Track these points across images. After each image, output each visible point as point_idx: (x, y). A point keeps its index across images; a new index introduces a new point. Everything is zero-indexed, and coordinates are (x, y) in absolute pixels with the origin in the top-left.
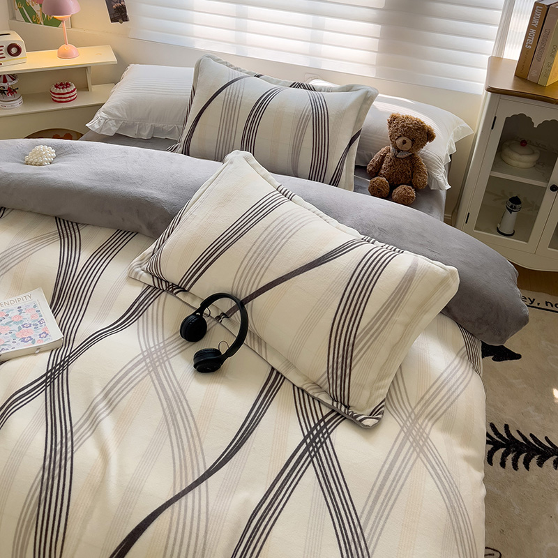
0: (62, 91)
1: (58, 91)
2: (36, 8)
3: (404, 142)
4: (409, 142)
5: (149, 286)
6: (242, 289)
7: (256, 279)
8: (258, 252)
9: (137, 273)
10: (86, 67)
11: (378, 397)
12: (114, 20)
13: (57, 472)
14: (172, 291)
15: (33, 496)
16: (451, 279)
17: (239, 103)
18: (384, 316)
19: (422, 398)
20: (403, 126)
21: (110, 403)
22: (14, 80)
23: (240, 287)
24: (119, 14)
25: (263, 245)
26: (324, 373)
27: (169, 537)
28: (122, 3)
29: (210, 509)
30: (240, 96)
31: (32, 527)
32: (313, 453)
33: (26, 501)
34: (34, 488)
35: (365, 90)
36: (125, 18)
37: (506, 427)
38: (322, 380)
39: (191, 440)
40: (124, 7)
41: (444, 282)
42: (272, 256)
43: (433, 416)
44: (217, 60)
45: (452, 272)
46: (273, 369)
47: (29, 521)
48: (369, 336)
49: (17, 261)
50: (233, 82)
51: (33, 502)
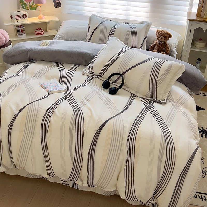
0: (39, 31)
1: (38, 31)
2: (28, 4)
3: (162, 38)
4: (163, 38)
5: (90, 76)
6: (121, 71)
7: (125, 68)
8: (125, 61)
9: (85, 73)
10: (48, 22)
11: (165, 97)
12: (56, 7)
13: (78, 113)
14: (97, 77)
15: (73, 118)
16: (183, 67)
17: (106, 28)
18: (164, 75)
19: (177, 99)
20: (161, 33)
21: (87, 100)
22: (23, 27)
23: (120, 71)
24: (58, 5)
25: (126, 59)
26: (149, 91)
27: (113, 124)
28: (59, 1)
29: (123, 119)
30: (106, 26)
31: (74, 125)
32: (149, 109)
33: (71, 119)
34: (73, 116)
35: (147, 23)
36: (60, 6)
37: (202, 127)
38: (148, 94)
39: (113, 107)
40: (60, 2)
41: (181, 67)
42: (129, 61)
43: (181, 104)
44: (97, 16)
45: (183, 65)
46: (132, 94)
47: (73, 124)
48: (161, 80)
49: (46, 72)
50: (103, 22)
51: (73, 119)
